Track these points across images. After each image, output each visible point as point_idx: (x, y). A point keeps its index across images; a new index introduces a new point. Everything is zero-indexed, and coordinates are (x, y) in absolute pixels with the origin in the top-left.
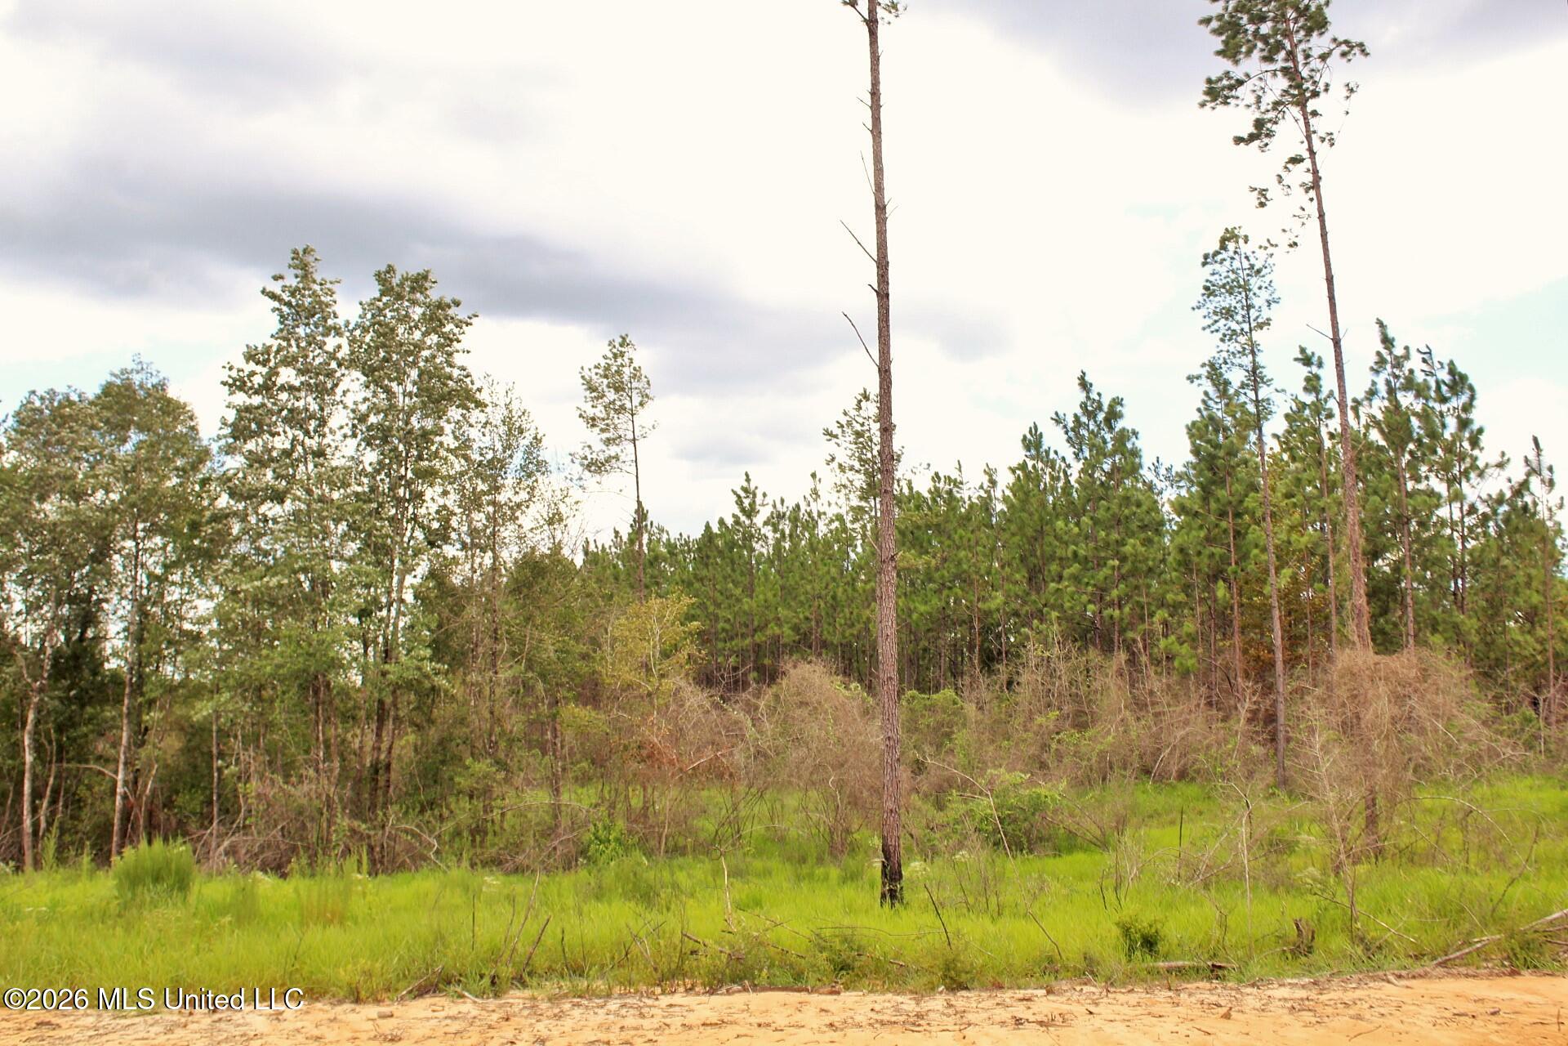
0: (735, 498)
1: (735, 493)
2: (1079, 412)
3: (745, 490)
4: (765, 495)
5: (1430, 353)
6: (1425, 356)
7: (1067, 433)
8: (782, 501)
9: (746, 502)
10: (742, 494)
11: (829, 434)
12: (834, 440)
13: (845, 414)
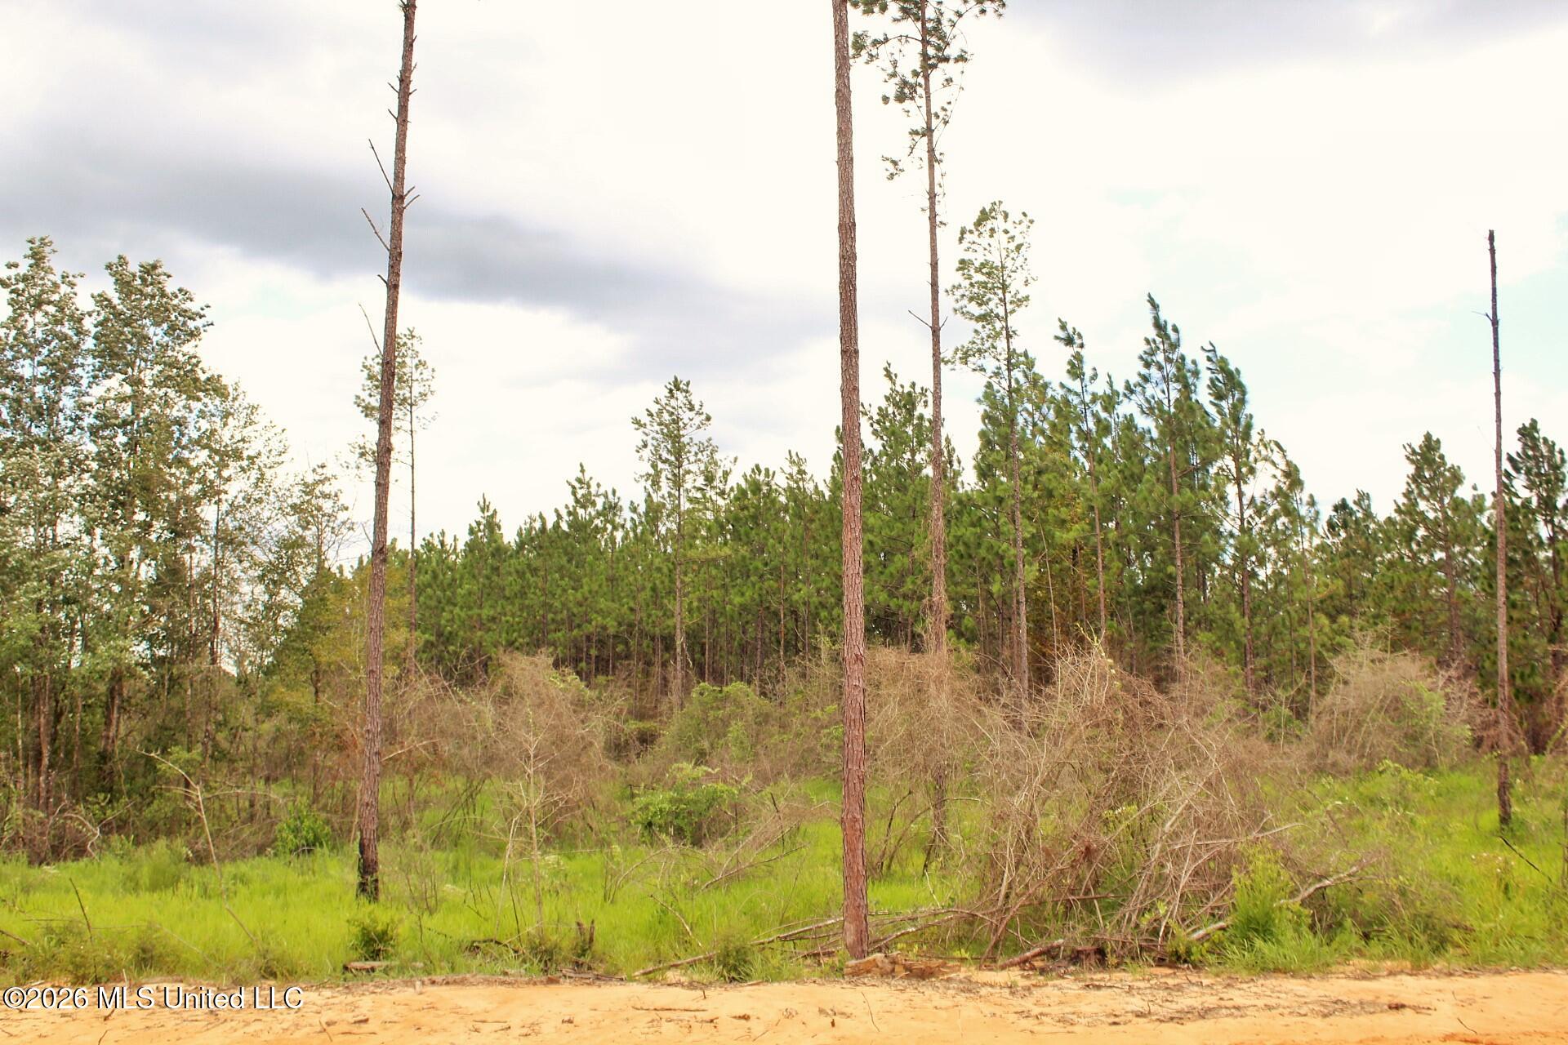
0: (570, 489)
1: (569, 484)
2: (884, 404)
3: (579, 481)
4: (599, 485)
5: (1214, 351)
6: (1210, 354)
7: (872, 425)
8: (614, 492)
9: (580, 493)
10: (577, 485)
11: (637, 422)
12: (642, 429)
13: (657, 402)
